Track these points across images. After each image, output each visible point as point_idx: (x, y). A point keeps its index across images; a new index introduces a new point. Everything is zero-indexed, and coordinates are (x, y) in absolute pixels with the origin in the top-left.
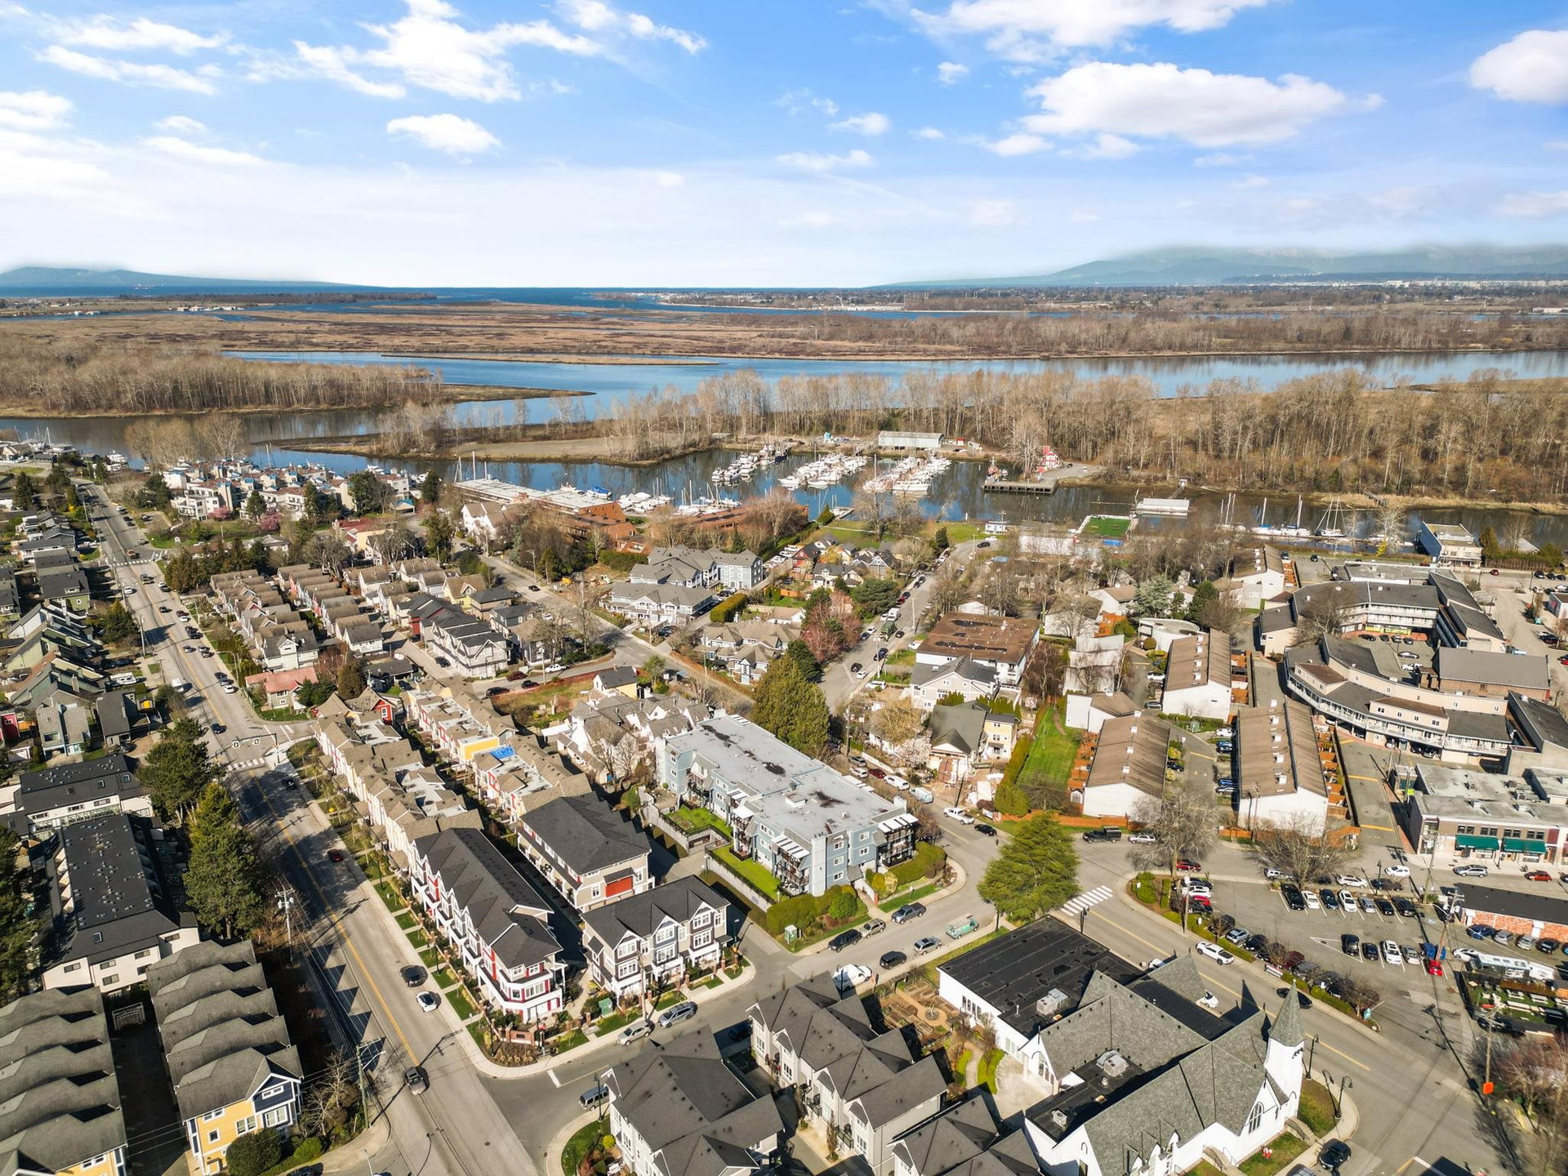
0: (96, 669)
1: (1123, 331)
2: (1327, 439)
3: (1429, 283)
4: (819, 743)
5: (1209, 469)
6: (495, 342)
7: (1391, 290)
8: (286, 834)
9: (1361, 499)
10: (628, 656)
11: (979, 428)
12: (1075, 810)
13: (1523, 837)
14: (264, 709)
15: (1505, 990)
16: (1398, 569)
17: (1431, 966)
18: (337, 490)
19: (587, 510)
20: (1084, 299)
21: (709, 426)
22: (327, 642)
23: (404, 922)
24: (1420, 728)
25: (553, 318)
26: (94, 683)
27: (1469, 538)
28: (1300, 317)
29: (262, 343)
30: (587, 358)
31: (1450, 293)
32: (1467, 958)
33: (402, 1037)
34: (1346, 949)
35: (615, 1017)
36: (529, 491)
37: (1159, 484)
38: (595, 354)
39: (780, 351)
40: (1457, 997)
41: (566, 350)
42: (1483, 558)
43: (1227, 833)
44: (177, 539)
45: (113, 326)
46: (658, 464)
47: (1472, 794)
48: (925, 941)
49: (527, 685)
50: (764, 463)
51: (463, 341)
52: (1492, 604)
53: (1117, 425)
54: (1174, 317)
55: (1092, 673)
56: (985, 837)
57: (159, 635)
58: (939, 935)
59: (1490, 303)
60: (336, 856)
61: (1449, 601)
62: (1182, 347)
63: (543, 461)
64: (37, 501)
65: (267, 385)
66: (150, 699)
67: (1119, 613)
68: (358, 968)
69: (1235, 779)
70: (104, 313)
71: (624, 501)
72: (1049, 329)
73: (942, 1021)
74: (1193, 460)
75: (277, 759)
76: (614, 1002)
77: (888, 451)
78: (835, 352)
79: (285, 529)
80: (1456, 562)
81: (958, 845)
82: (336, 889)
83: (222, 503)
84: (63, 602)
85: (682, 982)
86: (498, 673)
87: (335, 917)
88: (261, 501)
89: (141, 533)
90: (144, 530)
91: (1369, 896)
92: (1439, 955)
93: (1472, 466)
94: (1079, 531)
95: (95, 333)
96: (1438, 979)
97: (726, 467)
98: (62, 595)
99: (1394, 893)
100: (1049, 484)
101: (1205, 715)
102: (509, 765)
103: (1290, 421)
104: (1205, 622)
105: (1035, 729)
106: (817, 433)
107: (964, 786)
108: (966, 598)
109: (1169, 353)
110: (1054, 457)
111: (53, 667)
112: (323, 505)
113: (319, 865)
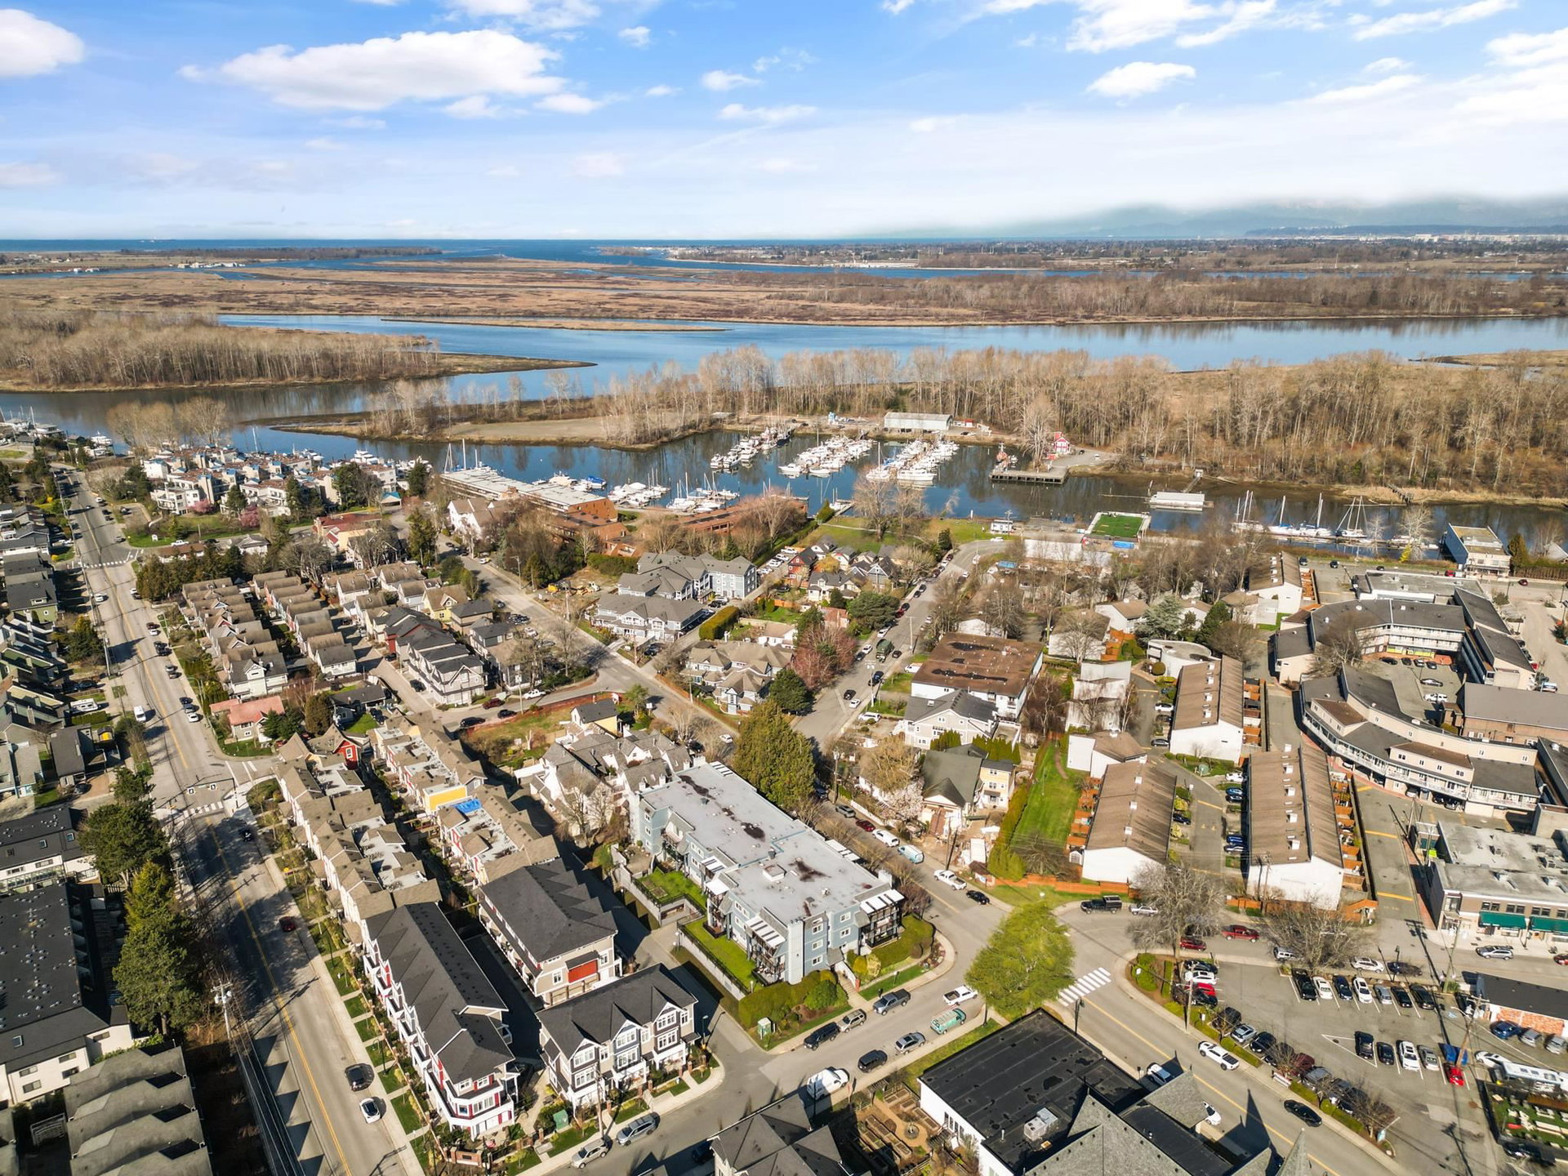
0: (56, 693)
1: (1141, 295)
2: (1350, 424)
3: (1459, 237)
4: (803, 795)
5: (1226, 458)
6: (498, 304)
7: (1420, 245)
8: (238, 897)
9: (1384, 493)
10: (611, 679)
11: (988, 410)
12: (1072, 873)
13: (1553, 916)
14: (227, 742)
15: (1533, 1106)
16: (1421, 580)
17: (1451, 1072)
18: (321, 483)
19: (577, 507)
20: (1103, 255)
21: (710, 406)
22: (299, 663)
23: (354, 1008)
24: (1443, 777)
25: (560, 276)
26: (52, 712)
27: (1497, 544)
28: (1324, 276)
29: (261, 305)
30: (591, 323)
31: (1479, 249)
32: (1491, 1064)
33: (341, 1155)
34: (1360, 1050)
35: (570, 1132)
36: (518, 485)
37: (1174, 473)
38: (599, 318)
39: (788, 316)
40: (1480, 1113)
41: (569, 314)
42: (1512, 567)
43: (1236, 903)
44: (155, 537)
45: (110, 286)
46: (656, 448)
47: (1498, 862)
48: (907, 1039)
49: (503, 714)
50: (765, 447)
51: (465, 303)
52: (1520, 621)
53: (1132, 409)
54: (1195, 276)
55: (1096, 705)
56: (977, 906)
57: (125, 651)
58: (924, 1030)
59: (1522, 260)
60: (289, 925)
61: (1476, 624)
62: (1202, 312)
63: (538, 443)
64: (15, 492)
65: (259, 358)
66: (109, 730)
67: (1127, 631)
68: (302, 1068)
69: (1244, 839)
70: (103, 270)
71: (618, 493)
72: (1066, 291)
73: (921, 1141)
74: (1209, 448)
75: (236, 804)
76: (570, 1112)
77: (895, 434)
78: (845, 316)
79: (265, 527)
80: (1483, 570)
81: (948, 915)
82: (285, 966)
83: (203, 496)
84: (29, 617)
85: (646, 1086)
86: (475, 700)
87: (281, 1002)
88: (242, 497)
89: (118, 529)
90: (123, 526)
91: (1386, 982)
92: (1460, 1060)
93: (1502, 459)
94: (1089, 532)
95: (93, 293)
96: (1459, 1090)
97: (725, 452)
98: (28, 605)
99: (1412, 980)
100: (1059, 474)
101: (1215, 756)
102: (474, 821)
103: (1313, 404)
104: (1217, 647)
105: (1034, 771)
106: (822, 413)
107: (958, 842)
108: (966, 614)
109: (1188, 318)
110: (1065, 444)
111: (9, 697)
112: (307, 500)
113: (270, 935)
